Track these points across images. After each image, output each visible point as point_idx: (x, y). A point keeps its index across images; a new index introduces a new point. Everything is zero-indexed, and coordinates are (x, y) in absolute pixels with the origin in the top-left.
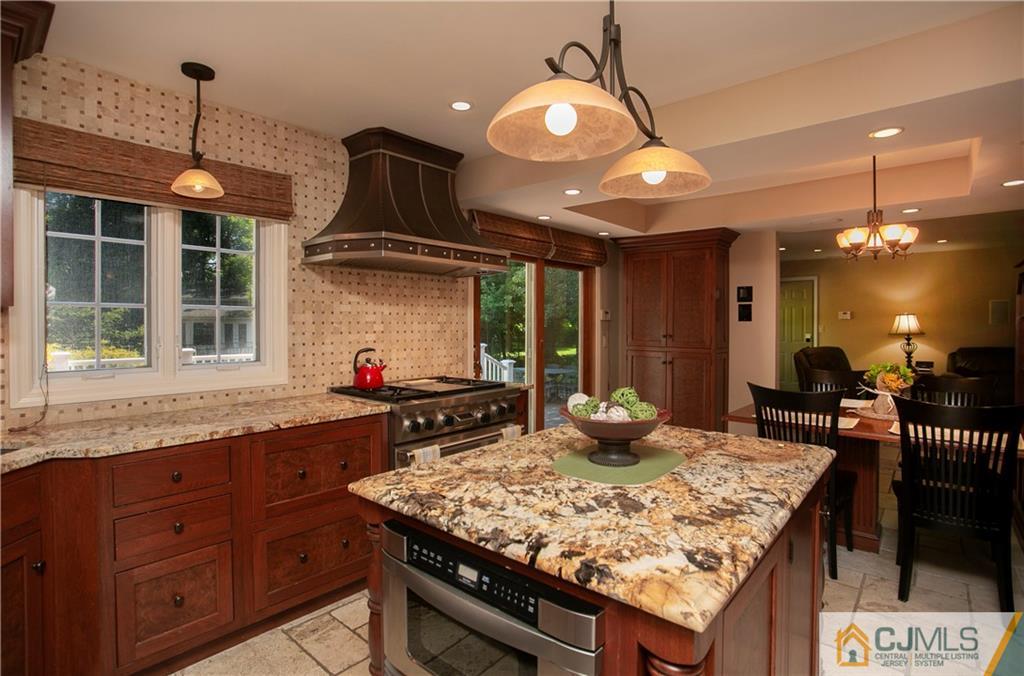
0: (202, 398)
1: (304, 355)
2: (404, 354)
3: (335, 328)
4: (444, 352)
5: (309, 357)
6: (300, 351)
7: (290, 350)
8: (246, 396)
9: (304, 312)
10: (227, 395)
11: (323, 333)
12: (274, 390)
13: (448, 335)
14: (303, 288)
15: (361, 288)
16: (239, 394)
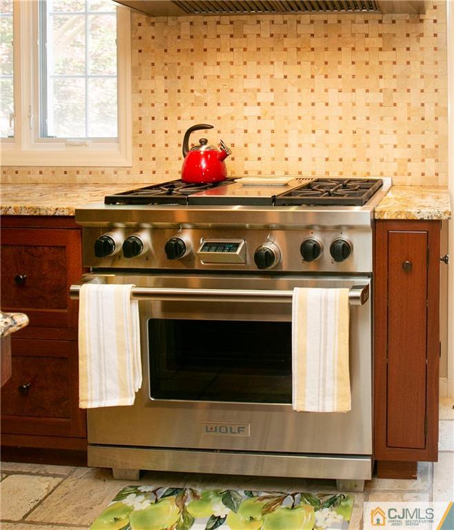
0: (41, 173)
1: (153, 132)
2: (313, 139)
3: (196, 98)
4: (394, 139)
5: (160, 135)
6: (148, 126)
7: (135, 125)
8: (85, 176)
9: (153, 78)
10: (65, 173)
11: (179, 104)
12: (116, 173)
13: (402, 112)
14: (152, 47)
15: (236, 42)
16: (78, 172)
